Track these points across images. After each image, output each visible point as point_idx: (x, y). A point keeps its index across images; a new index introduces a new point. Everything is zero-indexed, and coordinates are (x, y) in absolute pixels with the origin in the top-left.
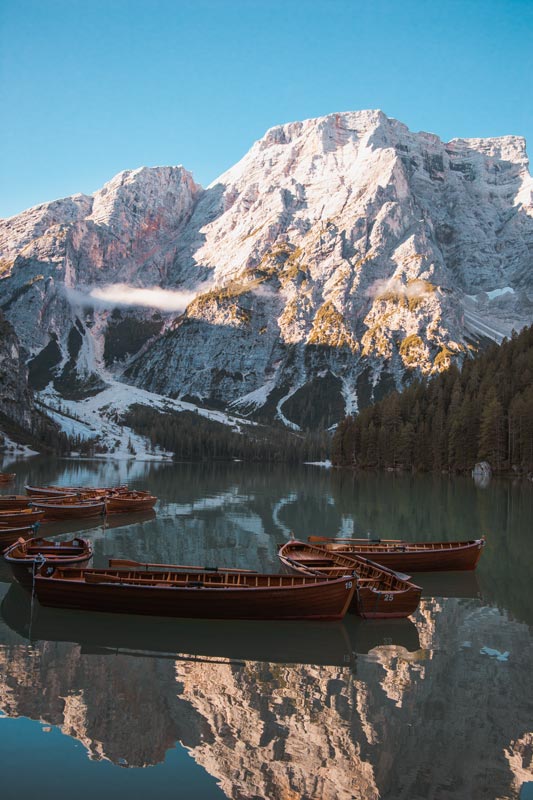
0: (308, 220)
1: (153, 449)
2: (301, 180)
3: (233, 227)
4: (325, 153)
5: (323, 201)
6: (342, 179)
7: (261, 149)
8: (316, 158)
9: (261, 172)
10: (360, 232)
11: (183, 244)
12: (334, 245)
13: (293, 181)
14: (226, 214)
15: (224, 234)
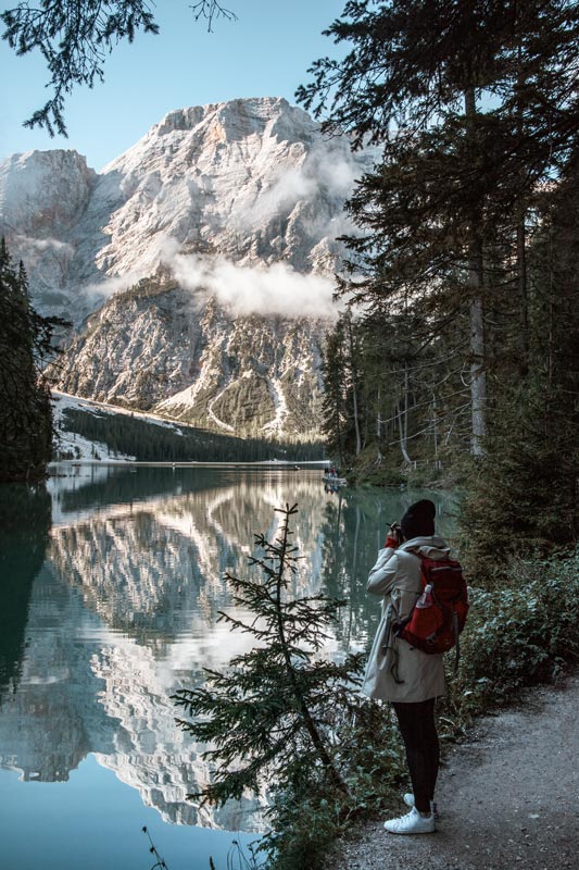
0: (218, 214)
1: (116, 455)
2: (206, 170)
3: (136, 219)
4: (229, 142)
5: (232, 195)
6: (249, 171)
7: (160, 134)
8: (220, 147)
9: (161, 160)
10: (274, 230)
11: (83, 236)
12: (249, 244)
13: (198, 171)
14: (128, 204)
15: (128, 226)
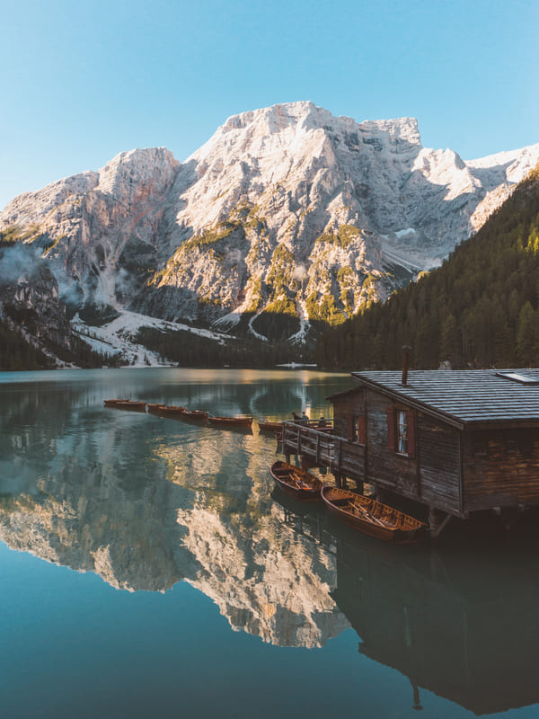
0: (262, 184)
1: (163, 361)
2: (254, 155)
3: (205, 192)
4: (271, 134)
5: (272, 170)
6: (285, 153)
7: (224, 133)
8: (265, 138)
9: (225, 149)
10: (302, 191)
11: (168, 205)
12: (283, 202)
13: (249, 156)
14: (200, 182)
15: (199, 196)
